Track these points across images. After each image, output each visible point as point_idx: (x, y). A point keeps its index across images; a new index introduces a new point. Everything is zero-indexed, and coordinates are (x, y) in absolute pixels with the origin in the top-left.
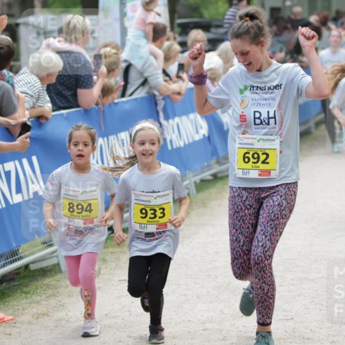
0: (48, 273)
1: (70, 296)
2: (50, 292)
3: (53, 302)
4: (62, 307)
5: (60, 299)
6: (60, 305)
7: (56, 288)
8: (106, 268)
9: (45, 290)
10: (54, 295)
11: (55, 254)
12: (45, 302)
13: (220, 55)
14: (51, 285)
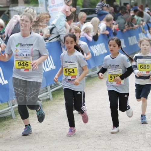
0: (7, 119)
1: (14, 129)
2: (5, 127)
3: (5, 132)
4: (9, 134)
5: (9, 130)
6: (9, 133)
7: (8, 126)
8: (33, 117)
9: (3, 126)
10: (7, 129)
11: (10, 111)
12: (2, 132)
13: (92, 24)
14: (7, 124)
